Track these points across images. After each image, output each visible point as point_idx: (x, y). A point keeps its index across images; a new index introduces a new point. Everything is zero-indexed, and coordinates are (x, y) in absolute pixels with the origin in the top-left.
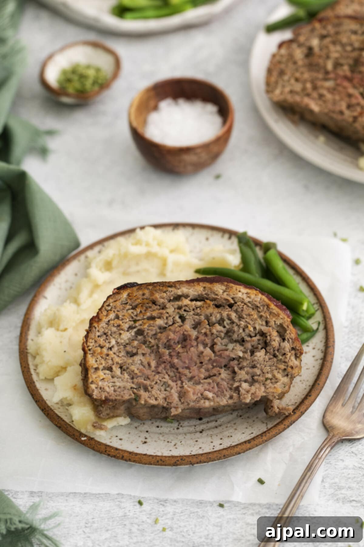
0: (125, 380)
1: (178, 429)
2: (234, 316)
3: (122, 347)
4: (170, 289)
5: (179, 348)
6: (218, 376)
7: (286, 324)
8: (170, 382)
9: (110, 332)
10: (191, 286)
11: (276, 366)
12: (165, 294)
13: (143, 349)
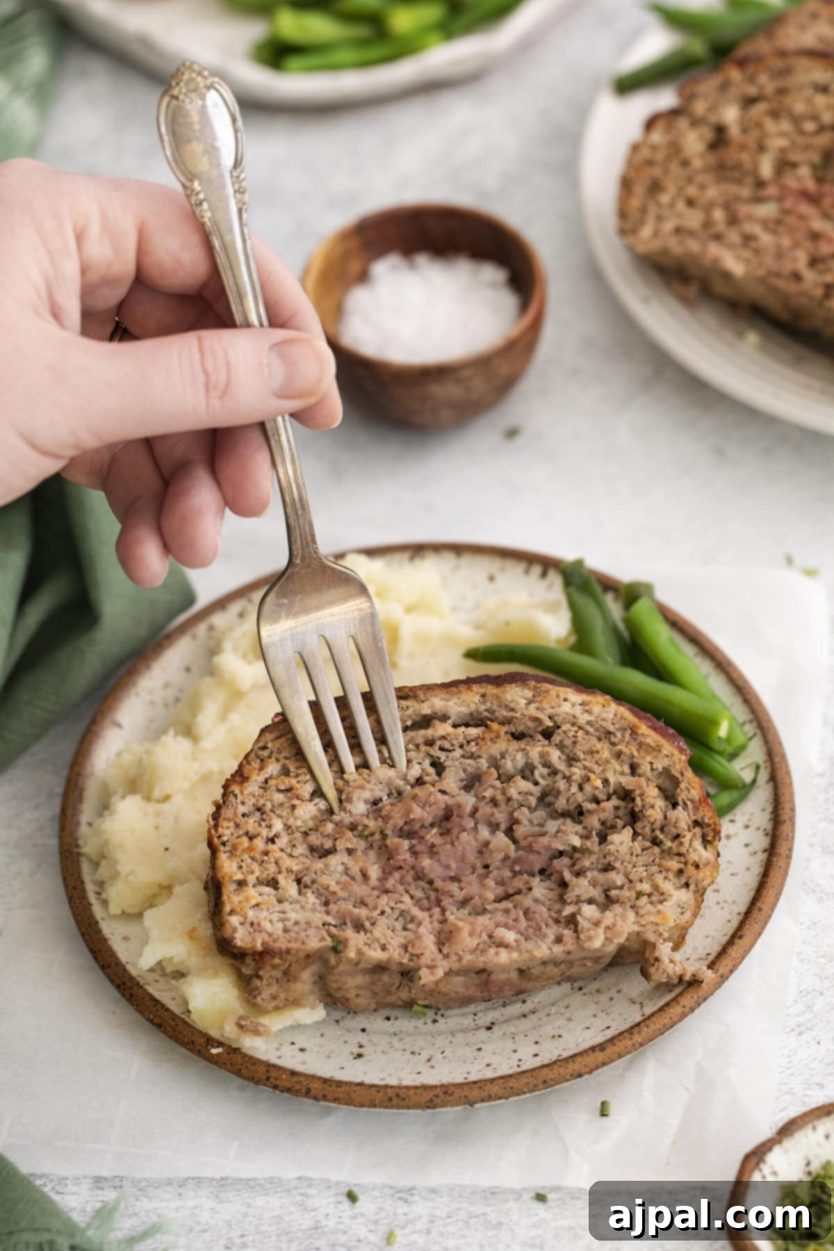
0: (309, 906)
1: (435, 1021)
2: (555, 756)
3: (298, 835)
4: (403, 703)
5: (432, 836)
6: (526, 894)
7: (678, 767)
8: (416, 911)
9: (269, 806)
10: (453, 694)
11: (660, 865)
13: (349, 840)
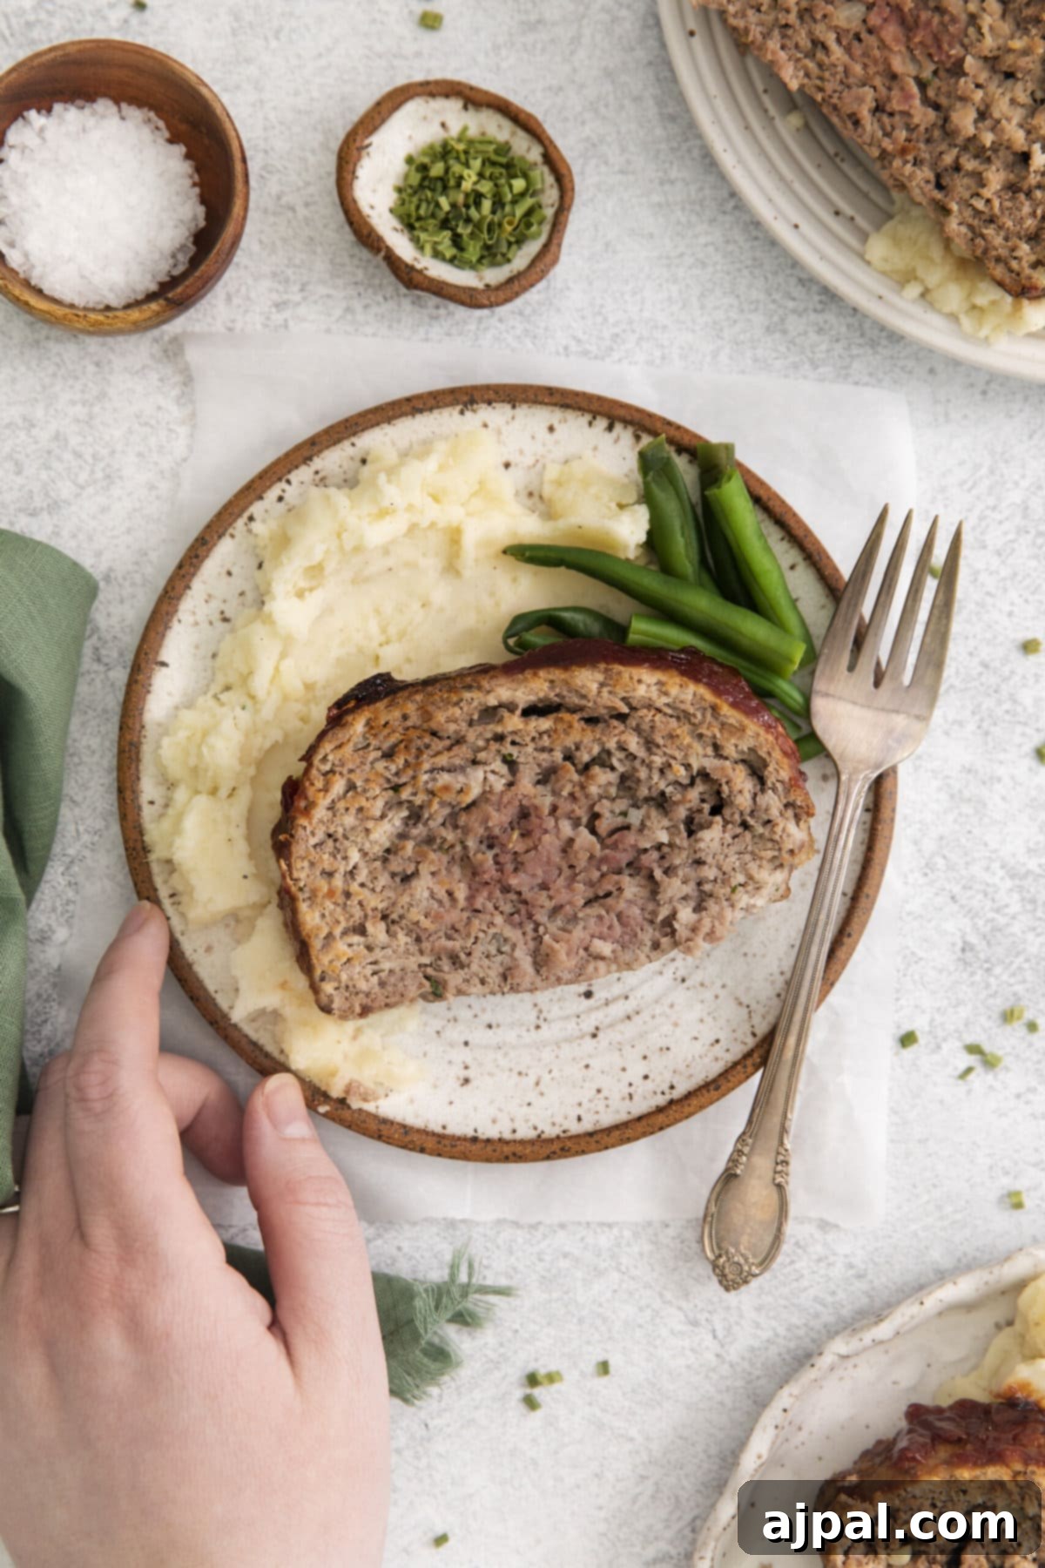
0: (402, 949)
1: (538, 1027)
2: (633, 743)
3: (378, 864)
4: (467, 695)
5: (515, 842)
6: (617, 896)
7: (765, 749)
8: (510, 932)
9: (340, 830)
10: (520, 682)
11: (752, 853)
12: (457, 712)
13: (432, 862)
